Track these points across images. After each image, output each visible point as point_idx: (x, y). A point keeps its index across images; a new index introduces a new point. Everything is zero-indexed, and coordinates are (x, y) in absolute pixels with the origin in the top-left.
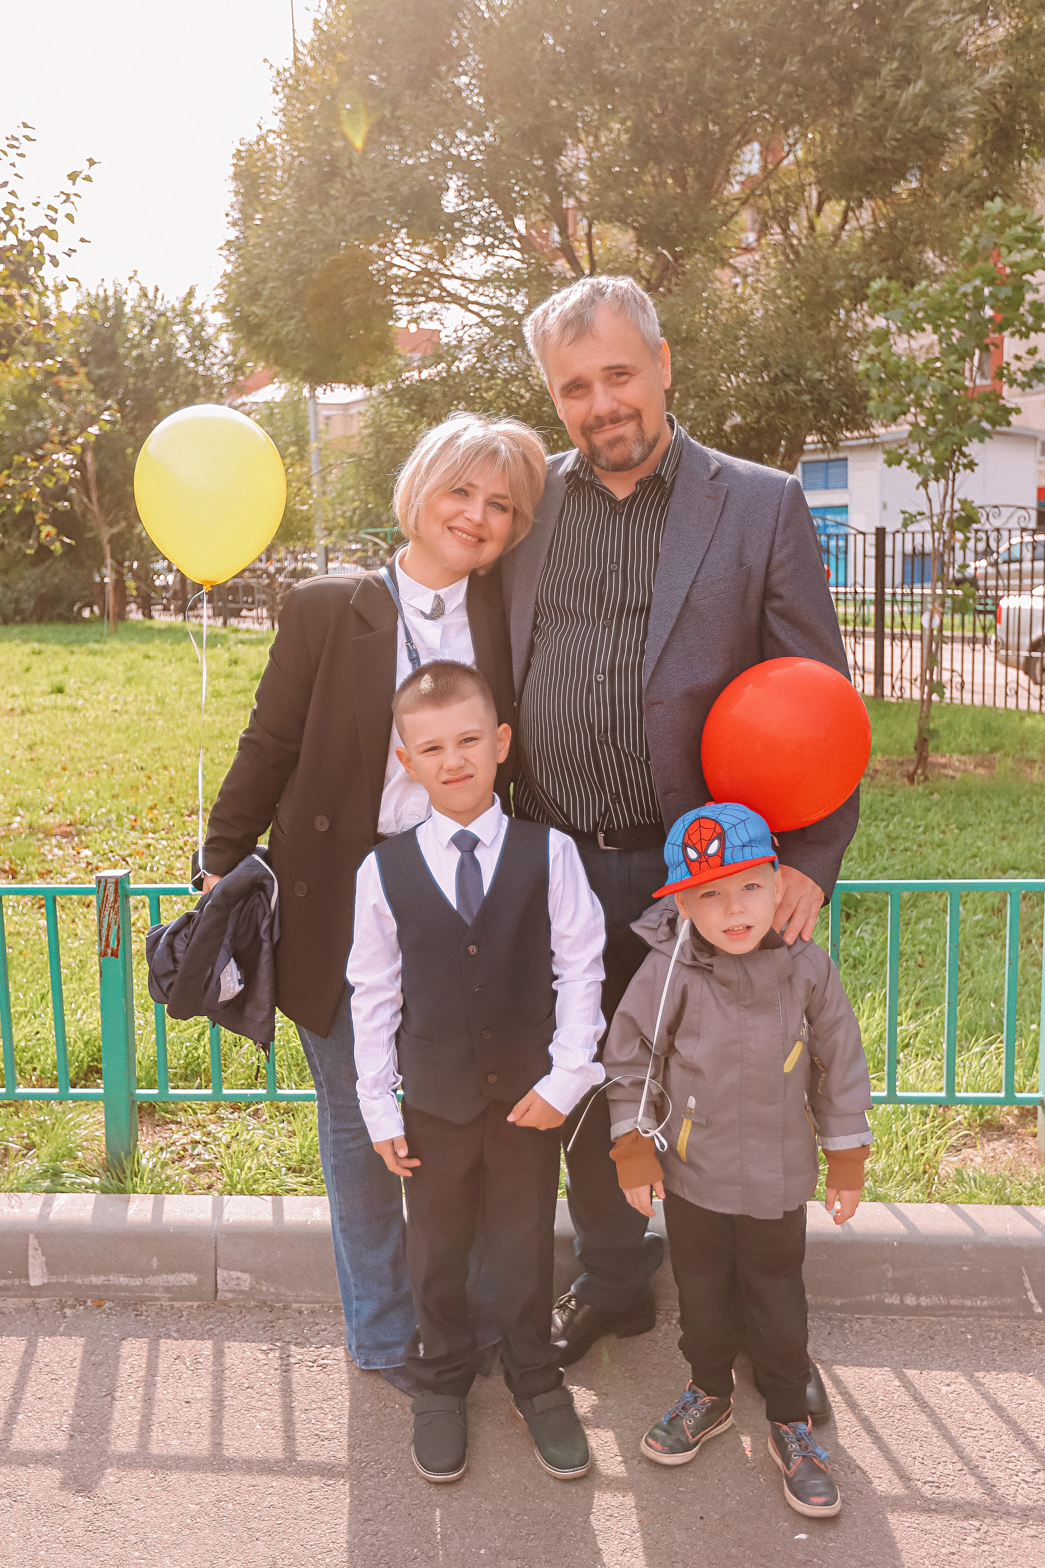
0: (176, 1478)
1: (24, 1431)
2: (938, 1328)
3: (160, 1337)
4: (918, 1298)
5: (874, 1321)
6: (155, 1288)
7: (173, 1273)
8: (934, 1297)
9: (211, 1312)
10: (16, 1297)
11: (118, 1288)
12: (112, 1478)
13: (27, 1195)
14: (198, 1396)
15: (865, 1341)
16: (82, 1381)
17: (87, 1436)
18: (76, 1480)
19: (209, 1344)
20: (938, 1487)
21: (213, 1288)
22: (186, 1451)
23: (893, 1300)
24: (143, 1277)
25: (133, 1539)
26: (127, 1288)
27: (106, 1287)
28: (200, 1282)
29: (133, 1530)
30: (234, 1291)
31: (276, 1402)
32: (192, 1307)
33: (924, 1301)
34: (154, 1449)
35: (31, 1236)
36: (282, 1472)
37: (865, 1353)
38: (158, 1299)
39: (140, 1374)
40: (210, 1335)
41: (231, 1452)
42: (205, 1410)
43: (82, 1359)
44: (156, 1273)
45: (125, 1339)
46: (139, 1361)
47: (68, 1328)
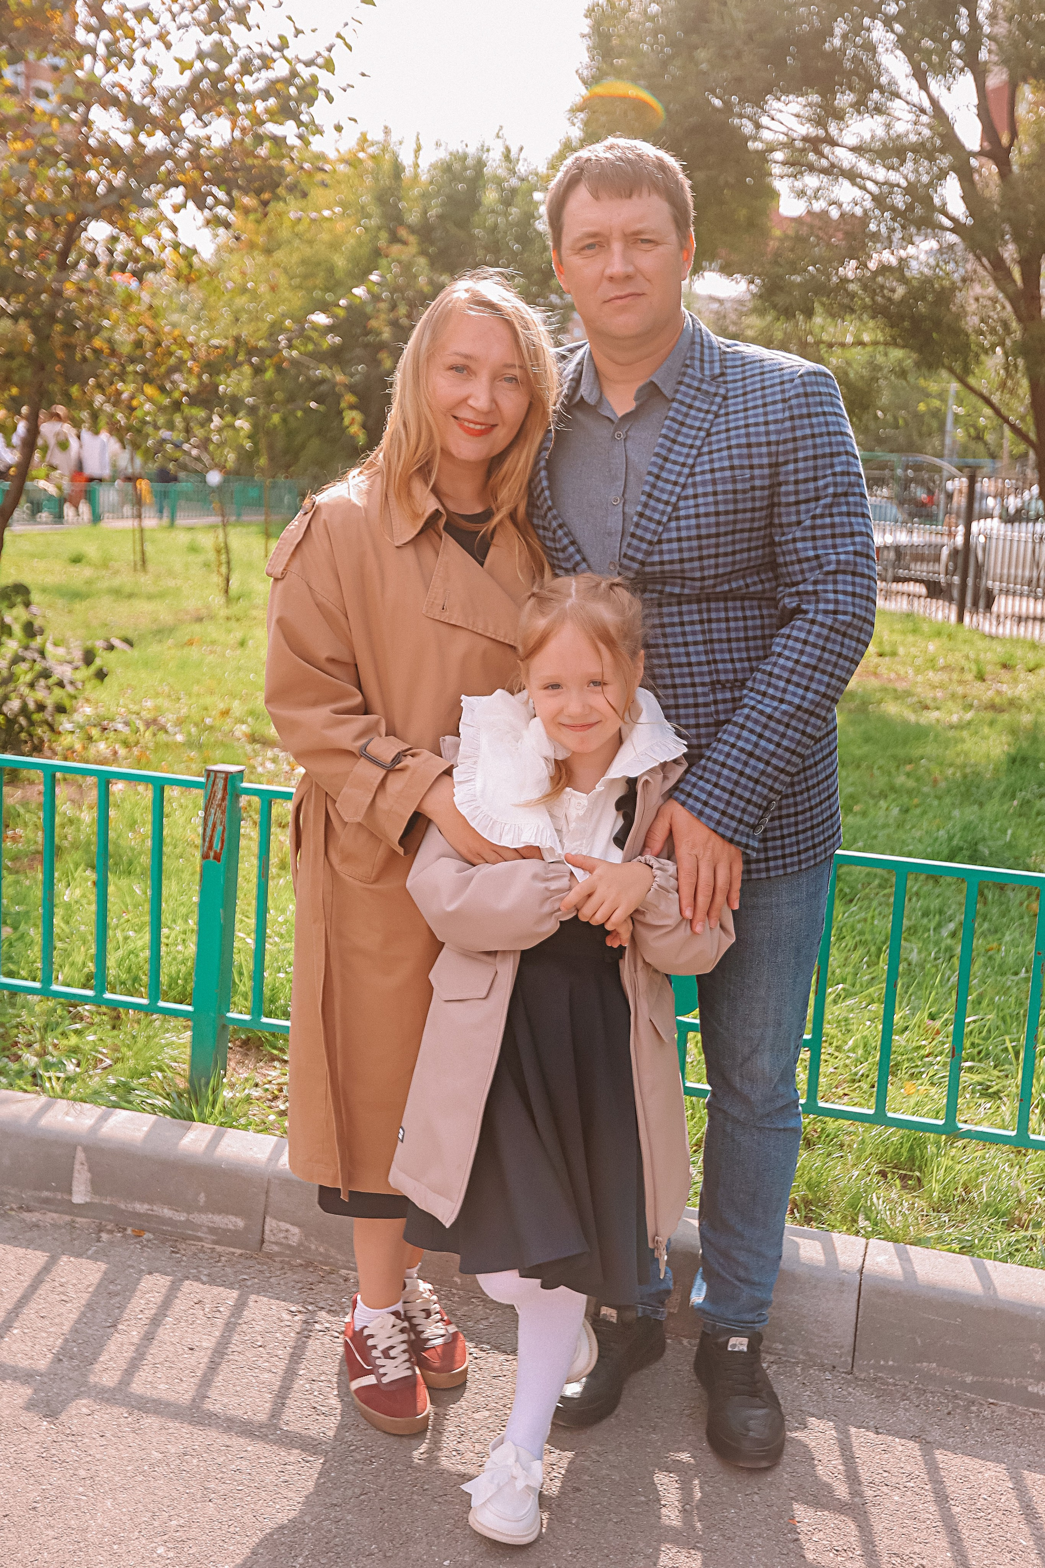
0: (151, 1422)
1: (14, 1347)
3: (187, 1278)
6: (197, 1227)
7: (220, 1213)
9: (251, 1262)
10: (56, 1211)
11: (161, 1220)
12: (85, 1410)
13: (88, 1106)
14: (205, 1344)
15: (991, 1431)
16: (90, 1307)
17: (76, 1363)
18: (48, 1405)
19: (235, 1294)
21: (259, 1238)
22: (171, 1397)
24: (189, 1213)
25: (82, 1473)
26: (170, 1222)
27: (146, 1217)
28: (247, 1229)
29: (86, 1466)
30: (281, 1244)
31: (282, 1365)
32: (233, 1253)
34: (137, 1387)
35: (79, 1148)
36: (264, 1438)
38: (200, 1239)
39: (153, 1312)
40: (241, 1285)
41: (217, 1408)
42: (206, 1360)
43: (99, 1285)
44: (201, 1210)
45: (150, 1273)
46: (157, 1298)
47: (97, 1252)
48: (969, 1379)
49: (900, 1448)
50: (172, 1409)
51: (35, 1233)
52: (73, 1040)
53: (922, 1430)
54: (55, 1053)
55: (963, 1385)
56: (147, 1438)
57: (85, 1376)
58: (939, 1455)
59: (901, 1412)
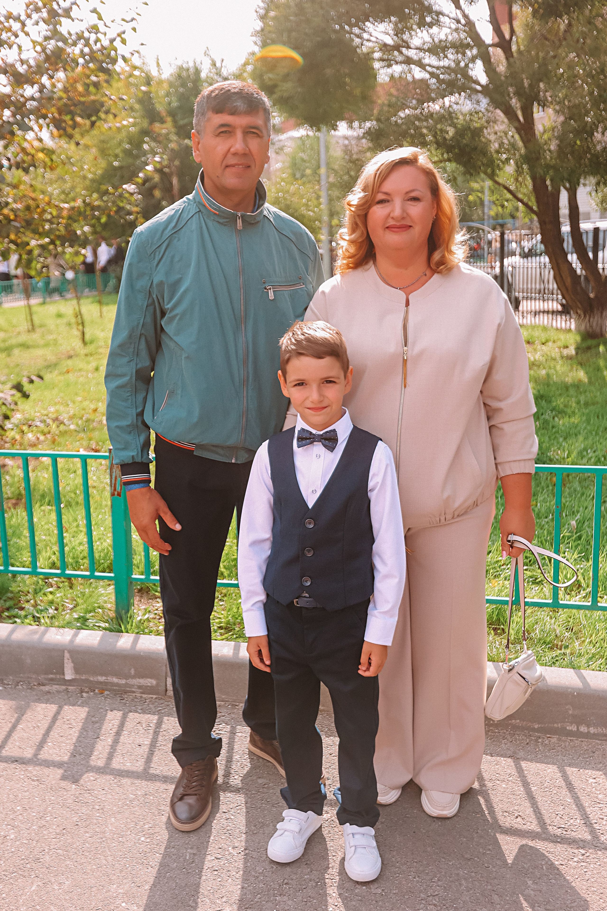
0: (126, 781)
2: (600, 747)
3: (131, 712)
4: (588, 728)
5: (559, 740)
6: (132, 686)
7: (143, 678)
8: (599, 728)
9: (162, 701)
10: (58, 685)
11: (113, 684)
12: (92, 778)
13: (66, 630)
14: (146, 743)
15: (549, 750)
17: (83, 756)
18: (73, 777)
19: (156, 717)
20: (566, 831)
21: (165, 689)
22: (134, 769)
23: (574, 728)
24: (126, 679)
25: (97, 807)
26: (117, 685)
27: (106, 683)
28: (157, 684)
29: (98, 804)
32: (152, 698)
33: (592, 730)
34: (115, 765)
35: (66, 651)
37: (547, 756)
38: (134, 692)
39: (116, 729)
40: (159, 712)
41: (158, 772)
42: (147, 750)
43: (86, 718)
44: (134, 677)
45: (111, 711)
46: (117, 723)
47: (82, 703)
48: (536, 726)
49: (504, 762)
50: (135, 774)
51: (49, 696)
52: (50, 597)
53: (515, 753)
54: (42, 604)
55: (534, 730)
56: (125, 788)
57: (88, 762)
58: (524, 764)
59: (503, 745)
